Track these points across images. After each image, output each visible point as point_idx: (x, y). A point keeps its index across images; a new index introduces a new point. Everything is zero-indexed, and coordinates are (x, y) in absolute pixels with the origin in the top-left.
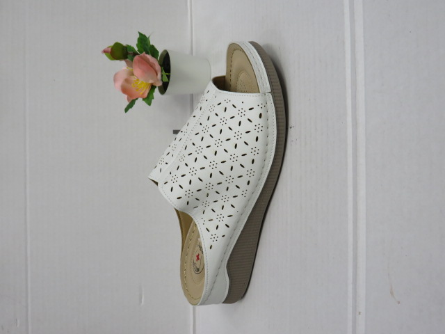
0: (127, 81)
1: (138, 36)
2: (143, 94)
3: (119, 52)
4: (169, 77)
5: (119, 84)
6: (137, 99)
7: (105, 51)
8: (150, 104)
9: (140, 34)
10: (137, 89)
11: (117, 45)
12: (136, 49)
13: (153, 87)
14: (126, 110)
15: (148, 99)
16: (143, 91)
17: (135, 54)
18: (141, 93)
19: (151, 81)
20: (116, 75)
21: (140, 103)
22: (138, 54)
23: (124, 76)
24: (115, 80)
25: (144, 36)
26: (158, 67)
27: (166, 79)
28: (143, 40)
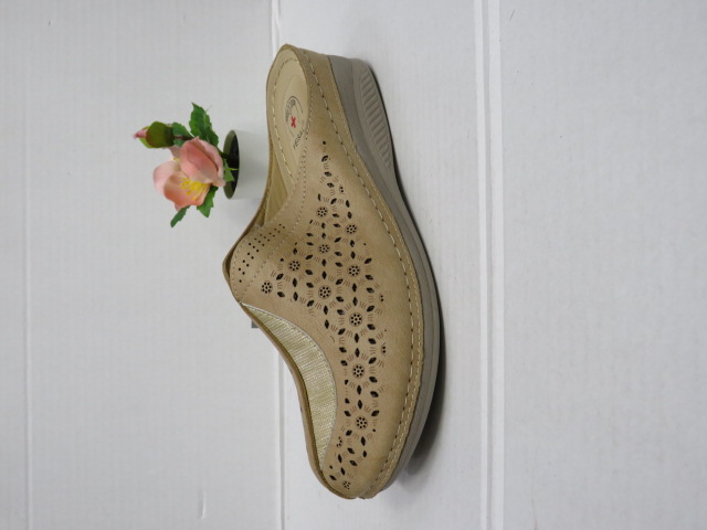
0: (173, 179)
1: (192, 109)
2: (198, 199)
3: (162, 136)
4: (235, 174)
5: (162, 183)
6: (188, 207)
7: (138, 136)
8: (207, 215)
9: (195, 106)
10: (189, 192)
11: (157, 126)
12: (189, 129)
13: (213, 189)
14: (173, 223)
15: (205, 207)
16: (198, 195)
17: (186, 138)
18: (195, 198)
19: (208, 181)
20: (156, 170)
21: (192, 212)
22: (190, 138)
23: (169, 171)
24: (155, 177)
25: (201, 109)
26: (218, 160)
27: (232, 179)
28: (199, 115)
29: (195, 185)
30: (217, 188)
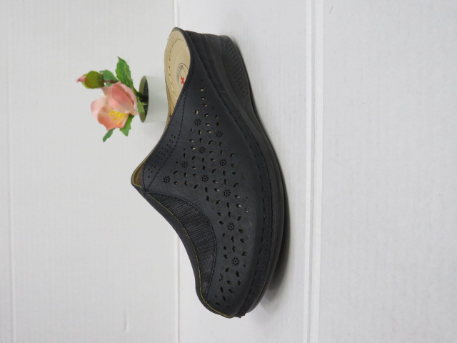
0: (104, 109)
1: (117, 61)
2: (121, 123)
3: (95, 80)
4: (146, 108)
5: (97, 112)
6: (114, 129)
7: (79, 80)
8: (127, 135)
9: (120, 59)
10: (115, 118)
11: (92, 73)
12: (115, 75)
13: (131, 116)
14: (105, 139)
15: (125, 129)
16: (121, 120)
17: (113, 81)
18: (118, 123)
19: (127, 112)
20: (93, 103)
21: (117, 132)
22: (116, 81)
23: (101, 104)
24: (92, 108)
25: (124, 61)
26: (134, 97)
27: (143, 111)
28: (122, 65)
29: (119, 115)
30: (133, 116)
